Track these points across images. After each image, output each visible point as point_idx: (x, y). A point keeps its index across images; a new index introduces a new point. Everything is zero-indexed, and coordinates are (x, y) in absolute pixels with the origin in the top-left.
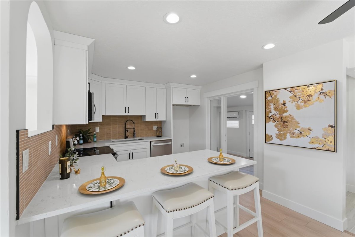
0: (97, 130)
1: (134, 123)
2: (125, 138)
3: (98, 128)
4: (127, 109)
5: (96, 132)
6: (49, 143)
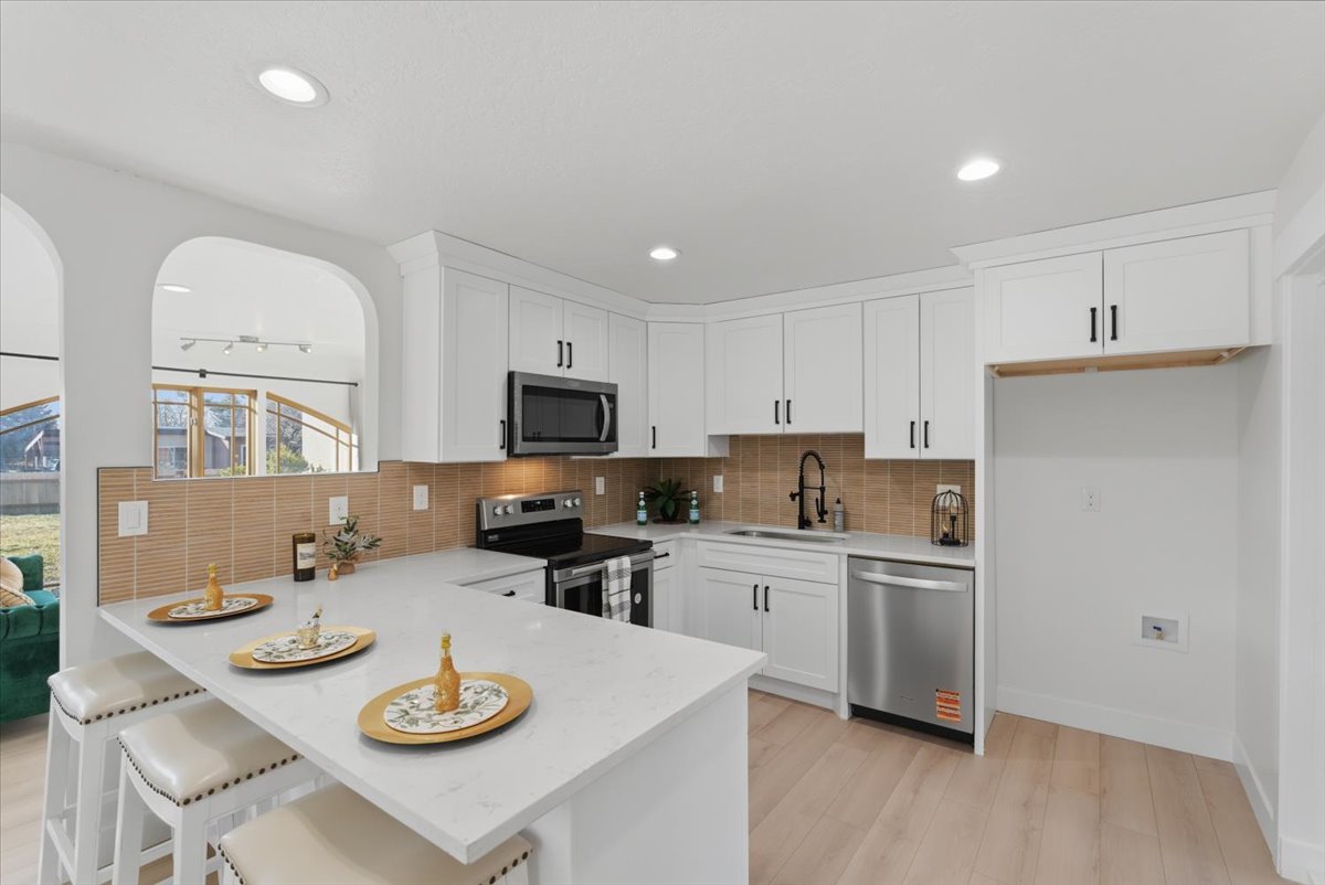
0: (719, 484)
1: (822, 467)
2: (801, 527)
3: (721, 477)
4: (782, 410)
5: (716, 490)
6: (334, 501)
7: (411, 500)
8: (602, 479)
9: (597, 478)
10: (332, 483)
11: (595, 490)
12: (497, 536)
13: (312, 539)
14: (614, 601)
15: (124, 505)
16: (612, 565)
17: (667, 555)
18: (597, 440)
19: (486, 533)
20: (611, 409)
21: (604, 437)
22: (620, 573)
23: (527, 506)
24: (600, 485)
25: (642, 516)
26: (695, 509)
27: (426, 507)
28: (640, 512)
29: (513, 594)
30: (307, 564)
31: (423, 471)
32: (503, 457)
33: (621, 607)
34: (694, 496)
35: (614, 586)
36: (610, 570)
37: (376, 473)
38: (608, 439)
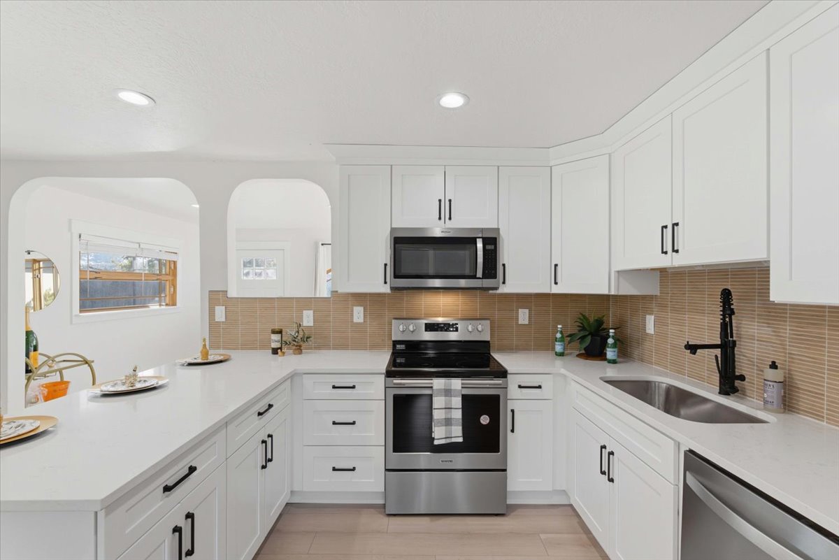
3: (653, 318)
4: (670, 236)
5: (648, 331)
6: (305, 312)
7: (352, 315)
8: (527, 311)
9: (520, 311)
10: (305, 303)
11: (517, 319)
12: (404, 346)
13: (280, 332)
14: (438, 415)
15: (217, 308)
16: (438, 383)
17: (540, 387)
18: (474, 277)
19: (395, 343)
20: (489, 250)
21: (479, 274)
22: (448, 392)
23: (430, 327)
24: (523, 316)
25: (559, 347)
26: (613, 348)
27: (362, 321)
28: (557, 343)
29: (353, 387)
30: (275, 345)
31: (360, 298)
32: (386, 289)
33: (448, 422)
34: (611, 334)
35: (438, 402)
36: (435, 388)
37: (330, 298)
38: (485, 276)
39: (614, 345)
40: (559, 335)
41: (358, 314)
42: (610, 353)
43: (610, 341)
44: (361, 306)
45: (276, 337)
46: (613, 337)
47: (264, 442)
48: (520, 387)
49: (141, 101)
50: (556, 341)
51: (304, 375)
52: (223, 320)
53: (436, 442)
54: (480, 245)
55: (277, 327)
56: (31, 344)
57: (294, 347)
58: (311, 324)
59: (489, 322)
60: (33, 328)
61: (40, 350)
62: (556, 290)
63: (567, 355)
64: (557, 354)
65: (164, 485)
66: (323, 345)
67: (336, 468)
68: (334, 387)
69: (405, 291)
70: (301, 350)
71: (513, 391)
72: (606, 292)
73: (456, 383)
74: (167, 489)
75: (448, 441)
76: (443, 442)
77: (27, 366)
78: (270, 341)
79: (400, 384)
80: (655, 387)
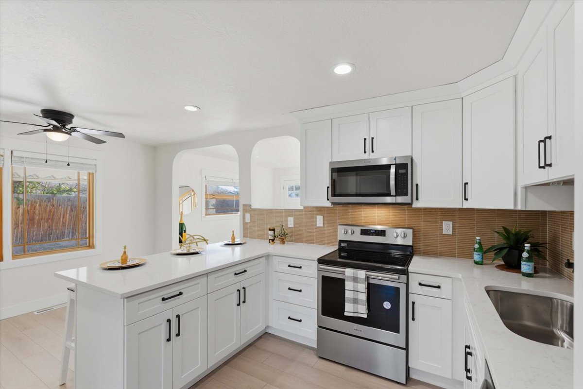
6: (289, 218)
7: (316, 221)
8: (451, 223)
9: (444, 223)
10: (289, 213)
11: (441, 230)
12: (346, 244)
13: (274, 230)
14: (348, 295)
15: (246, 214)
16: (349, 272)
17: (439, 287)
18: (389, 195)
19: (341, 241)
20: (402, 173)
21: (393, 192)
22: (355, 279)
23: (364, 232)
24: (447, 227)
25: (477, 257)
26: (527, 262)
27: (322, 225)
28: (474, 253)
29: (300, 267)
30: (271, 238)
31: (320, 210)
32: (328, 204)
33: (355, 301)
34: (526, 248)
35: (349, 285)
36: (346, 275)
37: (302, 210)
38: (397, 194)
39: (529, 259)
40: (477, 246)
41: (320, 221)
42: (526, 267)
43: (525, 255)
44: (321, 215)
45: (271, 233)
46: (528, 252)
47: (239, 291)
48: (420, 284)
49: (195, 109)
50: (474, 251)
51: (274, 257)
52: (249, 221)
53: (346, 314)
54: (393, 170)
55: (272, 227)
56: (182, 229)
57: (280, 240)
58: (292, 226)
59: (411, 230)
60: (184, 221)
61: (187, 232)
62: (467, 205)
63: (486, 264)
64: (476, 263)
65: (163, 297)
66: (299, 240)
67: (291, 317)
68: (289, 266)
69: (350, 206)
70: (284, 241)
71: (414, 287)
72: (511, 207)
73: (362, 274)
74: (164, 299)
75: (355, 315)
76: (351, 315)
77: (180, 239)
78: (268, 235)
79: (324, 269)
80: (558, 305)
